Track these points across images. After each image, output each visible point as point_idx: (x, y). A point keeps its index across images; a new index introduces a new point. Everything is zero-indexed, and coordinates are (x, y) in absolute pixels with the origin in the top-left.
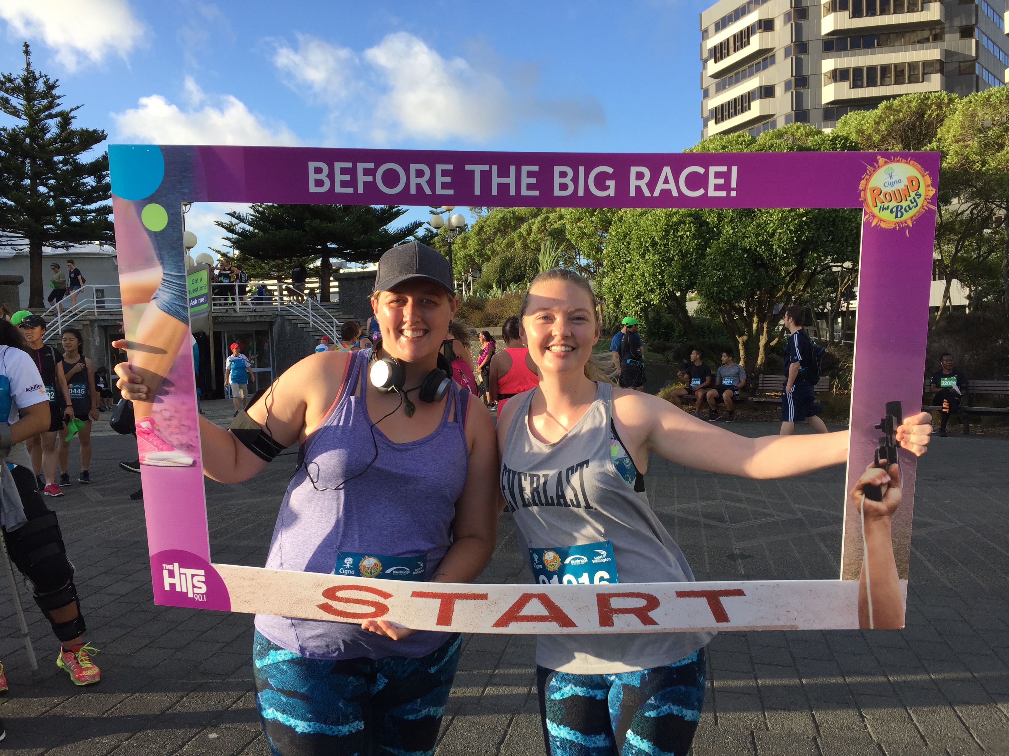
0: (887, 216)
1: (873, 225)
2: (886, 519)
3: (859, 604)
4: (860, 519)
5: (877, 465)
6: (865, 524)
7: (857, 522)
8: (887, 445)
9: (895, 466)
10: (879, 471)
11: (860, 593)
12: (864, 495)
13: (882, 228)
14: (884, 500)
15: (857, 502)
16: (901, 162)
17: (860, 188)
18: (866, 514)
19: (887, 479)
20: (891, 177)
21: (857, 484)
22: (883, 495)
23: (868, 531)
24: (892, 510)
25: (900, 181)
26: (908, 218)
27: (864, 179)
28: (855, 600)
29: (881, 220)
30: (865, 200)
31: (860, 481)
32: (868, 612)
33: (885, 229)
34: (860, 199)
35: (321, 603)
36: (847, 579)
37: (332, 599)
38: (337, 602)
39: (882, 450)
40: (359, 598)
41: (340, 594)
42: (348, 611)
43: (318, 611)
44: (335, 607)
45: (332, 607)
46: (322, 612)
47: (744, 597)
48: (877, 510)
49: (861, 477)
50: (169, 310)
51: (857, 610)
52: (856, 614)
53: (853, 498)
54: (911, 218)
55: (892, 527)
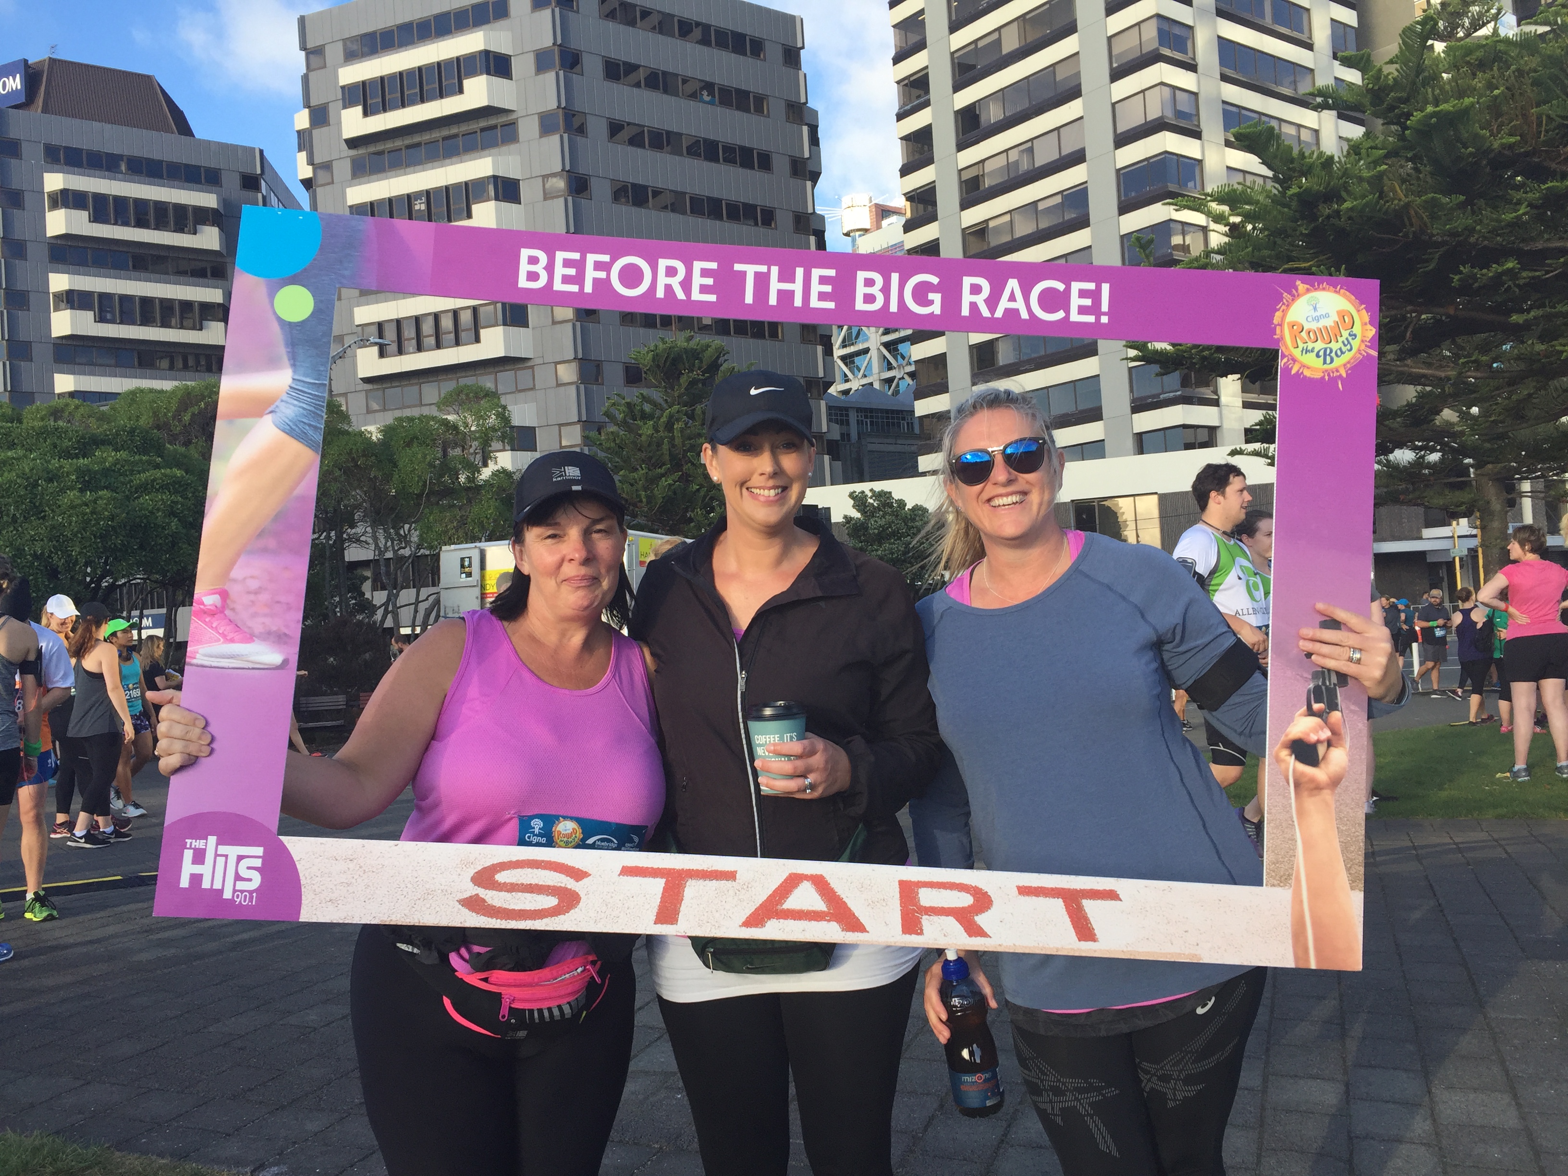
0: (1310, 360)
1: (1293, 372)
2: (1326, 794)
4: (1290, 793)
6: (1296, 800)
7: (1284, 797)
8: (1324, 683)
9: (1336, 715)
10: (1314, 721)
11: (1293, 908)
12: (1293, 756)
13: (1305, 377)
14: (1322, 765)
15: (1283, 766)
16: (1328, 290)
17: (1276, 320)
18: (1297, 785)
19: (1326, 734)
20: (1315, 309)
21: (1283, 738)
22: (1320, 757)
23: (1301, 812)
24: (1335, 782)
25: (1327, 316)
26: (1340, 366)
27: (1278, 310)
29: (1304, 366)
30: (1282, 338)
31: (1287, 735)
32: (1306, 939)
34: (1276, 337)
35: (467, 895)
36: (1273, 885)
37: (486, 888)
38: (494, 892)
39: (1317, 690)
40: (534, 882)
41: (502, 877)
42: (512, 907)
43: (459, 909)
44: (490, 901)
45: (484, 901)
46: (465, 911)
47: (1118, 903)
48: (1312, 780)
49: (1288, 730)
50: (293, 430)
51: (1290, 936)
52: (1289, 942)
53: (1278, 760)
54: (1345, 365)
55: (1337, 809)
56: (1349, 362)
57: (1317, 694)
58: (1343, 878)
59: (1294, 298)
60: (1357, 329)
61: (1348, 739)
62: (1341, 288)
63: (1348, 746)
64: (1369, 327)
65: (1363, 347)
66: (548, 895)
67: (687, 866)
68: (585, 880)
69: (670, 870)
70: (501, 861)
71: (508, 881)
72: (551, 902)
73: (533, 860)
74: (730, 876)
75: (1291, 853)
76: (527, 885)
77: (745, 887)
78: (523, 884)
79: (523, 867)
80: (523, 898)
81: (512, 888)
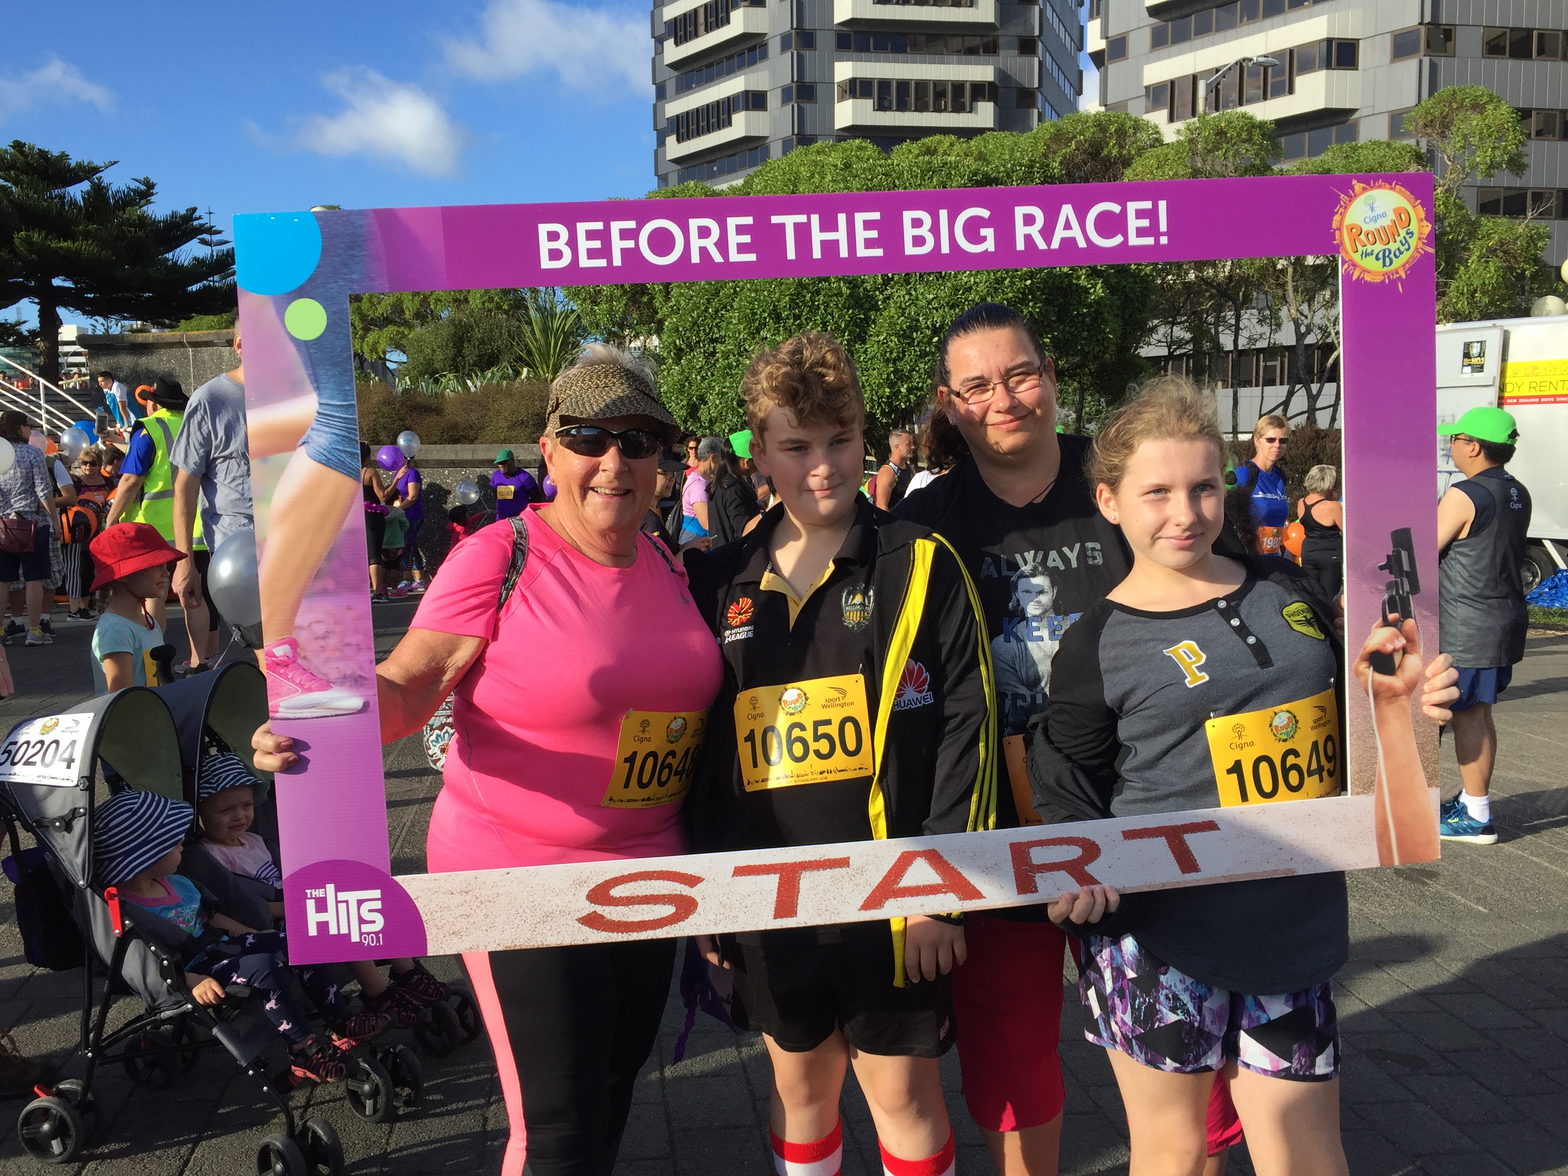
0: (1370, 263)
2: (1404, 701)
3: (1377, 828)
4: (1369, 704)
5: (1386, 623)
6: (1376, 710)
8: (1397, 592)
9: (1410, 622)
10: (1389, 631)
11: (1376, 813)
12: (1372, 668)
13: (1366, 282)
14: (1399, 673)
15: (1362, 678)
16: (1384, 188)
17: (1334, 226)
18: (1376, 695)
19: (1401, 642)
20: (1372, 209)
21: (1361, 652)
22: (1397, 665)
23: (1381, 721)
24: (1409, 687)
25: (1384, 215)
26: (1399, 267)
27: (1336, 213)
28: (1371, 824)
29: (1364, 271)
30: (1342, 243)
31: (1365, 649)
32: (1391, 838)
33: (1370, 283)
34: (1335, 242)
35: (584, 913)
36: (1358, 794)
37: (602, 904)
38: (611, 907)
39: (1391, 600)
40: (649, 893)
41: (617, 892)
42: (630, 919)
43: (580, 928)
44: (608, 917)
45: (602, 917)
46: (586, 929)
47: (1217, 831)
48: (1390, 688)
49: (1366, 642)
50: (329, 460)
51: (1376, 840)
52: (1374, 844)
53: (1357, 673)
54: (1404, 266)
55: (1413, 711)
56: (1407, 262)
57: (1392, 604)
58: (1421, 777)
59: (1351, 198)
60: (1414, 227)
61: (1422, 645)
62: (1396, 184)
63: (1421, 650)
64: (1425, 223)
65: (1420, 245)
66: (664, 904)
67: (797, 858)
68: (699, 885)
69: (783, 863)
70: (613, 876)
71: (623, 895)
72: (669, 910)
73: (645, 872)
74: (843, 862)
75: (1373, 760)
76: (643, 897)
77: (859, 871)
78: (638, 897)
79: (636, 880)
80: (640, 910)
81: (628, 901)
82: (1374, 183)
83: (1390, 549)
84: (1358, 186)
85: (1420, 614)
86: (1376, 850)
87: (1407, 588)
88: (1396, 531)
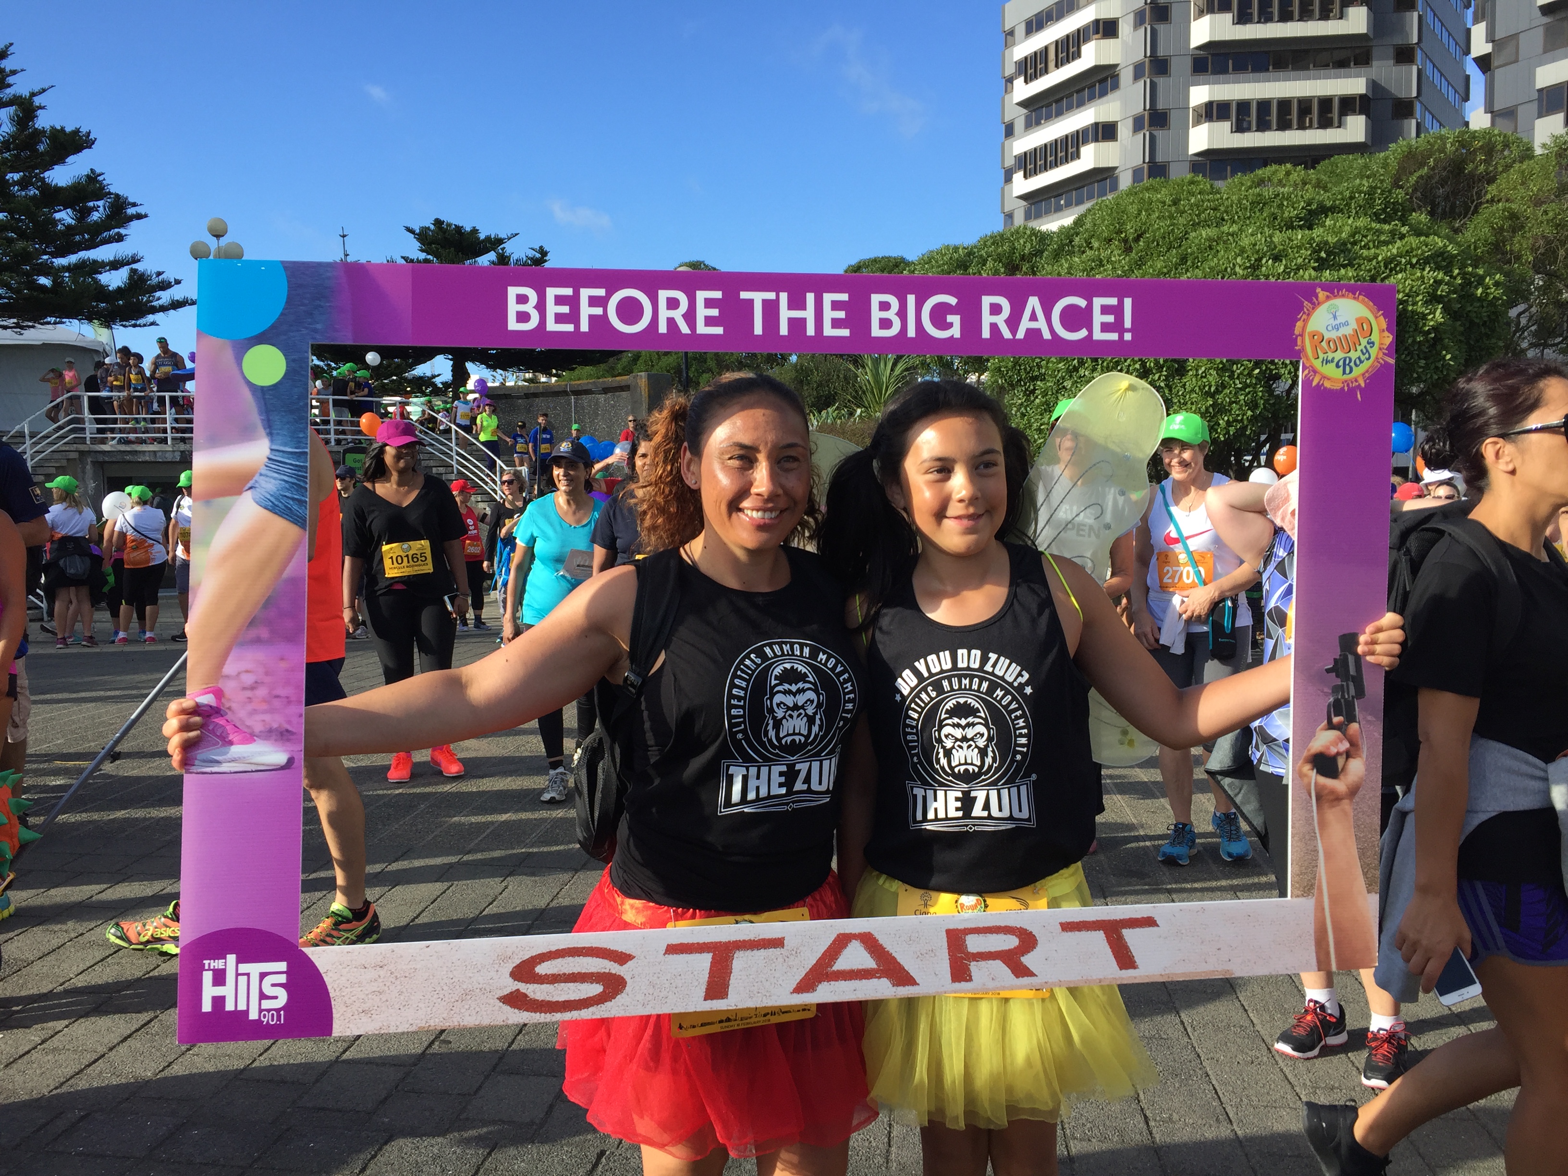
0: (1331, 371)
1: (1314, 384)
2: (1346, 804)
3: (1315, 932)
4: (1312, 807)
5: (1331, 726)
6: (1318, 813)
7: (1307, 810)
8: (1343, 696)
9: (1354, 726)
10: (1333, 734)
11: (1315, 916)
12: (1315, 771)
13: (1325, 388)
14: (1342, 777)
15: (1306, 780)
16: (1348, 297)
17: (1297, 331)
18: (1319, 798)
19: (1345, 746)
20: (1335, 317)
21: (1305, 754)
22: (1340, 769)
23: (1323, 824)
24: (1353, 792)
25: (1346, 324)
26: (1358, 376)
27: (1300, 319)
28: (1309, 928)
29: (1324, 377)
30: (1303, 349)
31: (1309, 750)
32: (1328, 945)
33: (1330, 390)
35: (506, 992)
36: (1298, 896)
37: (526, 982)
38: (536, 985)
39: (1337, 703)
40: (576, 970)
41: (542, 969)
42: (555, 999)
43: (500, 1007)
44: (532, 996)
45: (525, 996)
46: (507, 1009)
47: (1156, 928)
48: (1332, 792)
49: (1311, 745)
50: (275, 507)
51: (1313, 943)
52: (1312, 949)
53: (1302, 776)
54: (1363, 374)
55: (1355, 816)
56: (1367, 371)
57: (1337, 708)
58: (1360, 883)
59: (1315, 306)
60: (1375, 337)
61: (1365, 749)
62: (1360, 294)
63: (1364, 755)
64: (1386, 334)
65: (1381, 355)
66: (592, 983)
67: (733, 938)
68: (630, 963)
69: (716, 943)
70: (540, 952)
71: (548, 973)
72: (596, 989)
73: (574, 948)
74: (778, 943)
75: (1314, 864)
76: (569, 975)
77: (794, 953)
78: (564, 974)
79: (563, 957)
80: (566, 989)
81: (554, 979)
82: (1338, 292)
83: (1337, 653)
84: (1322, 294)
85: (1364, 718)
86: (1314, 954)
87: (1352, 692)
88: (1344, 635)
